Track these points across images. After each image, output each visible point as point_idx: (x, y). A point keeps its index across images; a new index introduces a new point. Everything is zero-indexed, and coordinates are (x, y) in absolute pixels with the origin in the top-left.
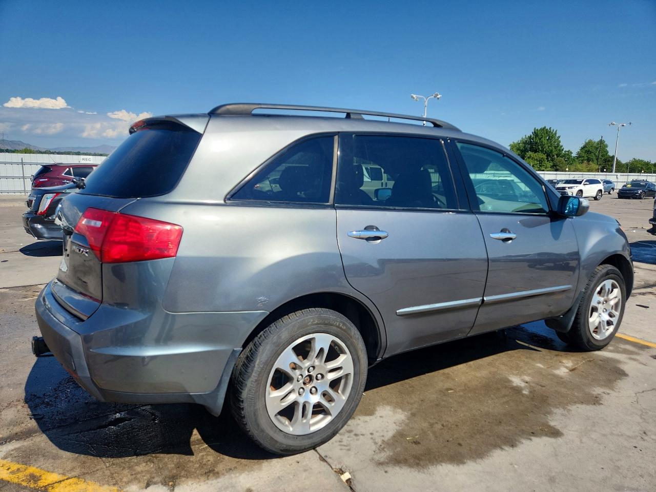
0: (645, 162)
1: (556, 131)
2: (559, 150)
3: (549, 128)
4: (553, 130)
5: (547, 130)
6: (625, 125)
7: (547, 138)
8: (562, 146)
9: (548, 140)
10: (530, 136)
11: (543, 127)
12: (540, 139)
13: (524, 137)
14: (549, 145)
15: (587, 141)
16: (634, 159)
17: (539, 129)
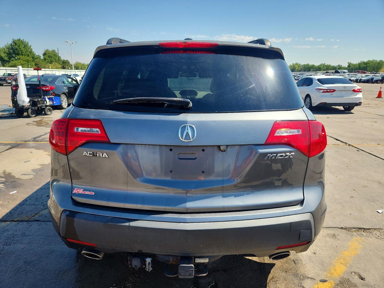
0: (82, 64)
1: (28, 42)
2: (33, 54)
3: (22, 40)
4: (26, 41)
5: (22, 41)
6: (73, 43)
7: (23, 46)
8: (34, 52)
9: (24, 47)
10: (11, 44)
11: (18, 38)
12: (19, 47)
13: (7, 44)
14: (26, 51)
15: (46, 50)
16: (77, 62)
17: (16, 40)
